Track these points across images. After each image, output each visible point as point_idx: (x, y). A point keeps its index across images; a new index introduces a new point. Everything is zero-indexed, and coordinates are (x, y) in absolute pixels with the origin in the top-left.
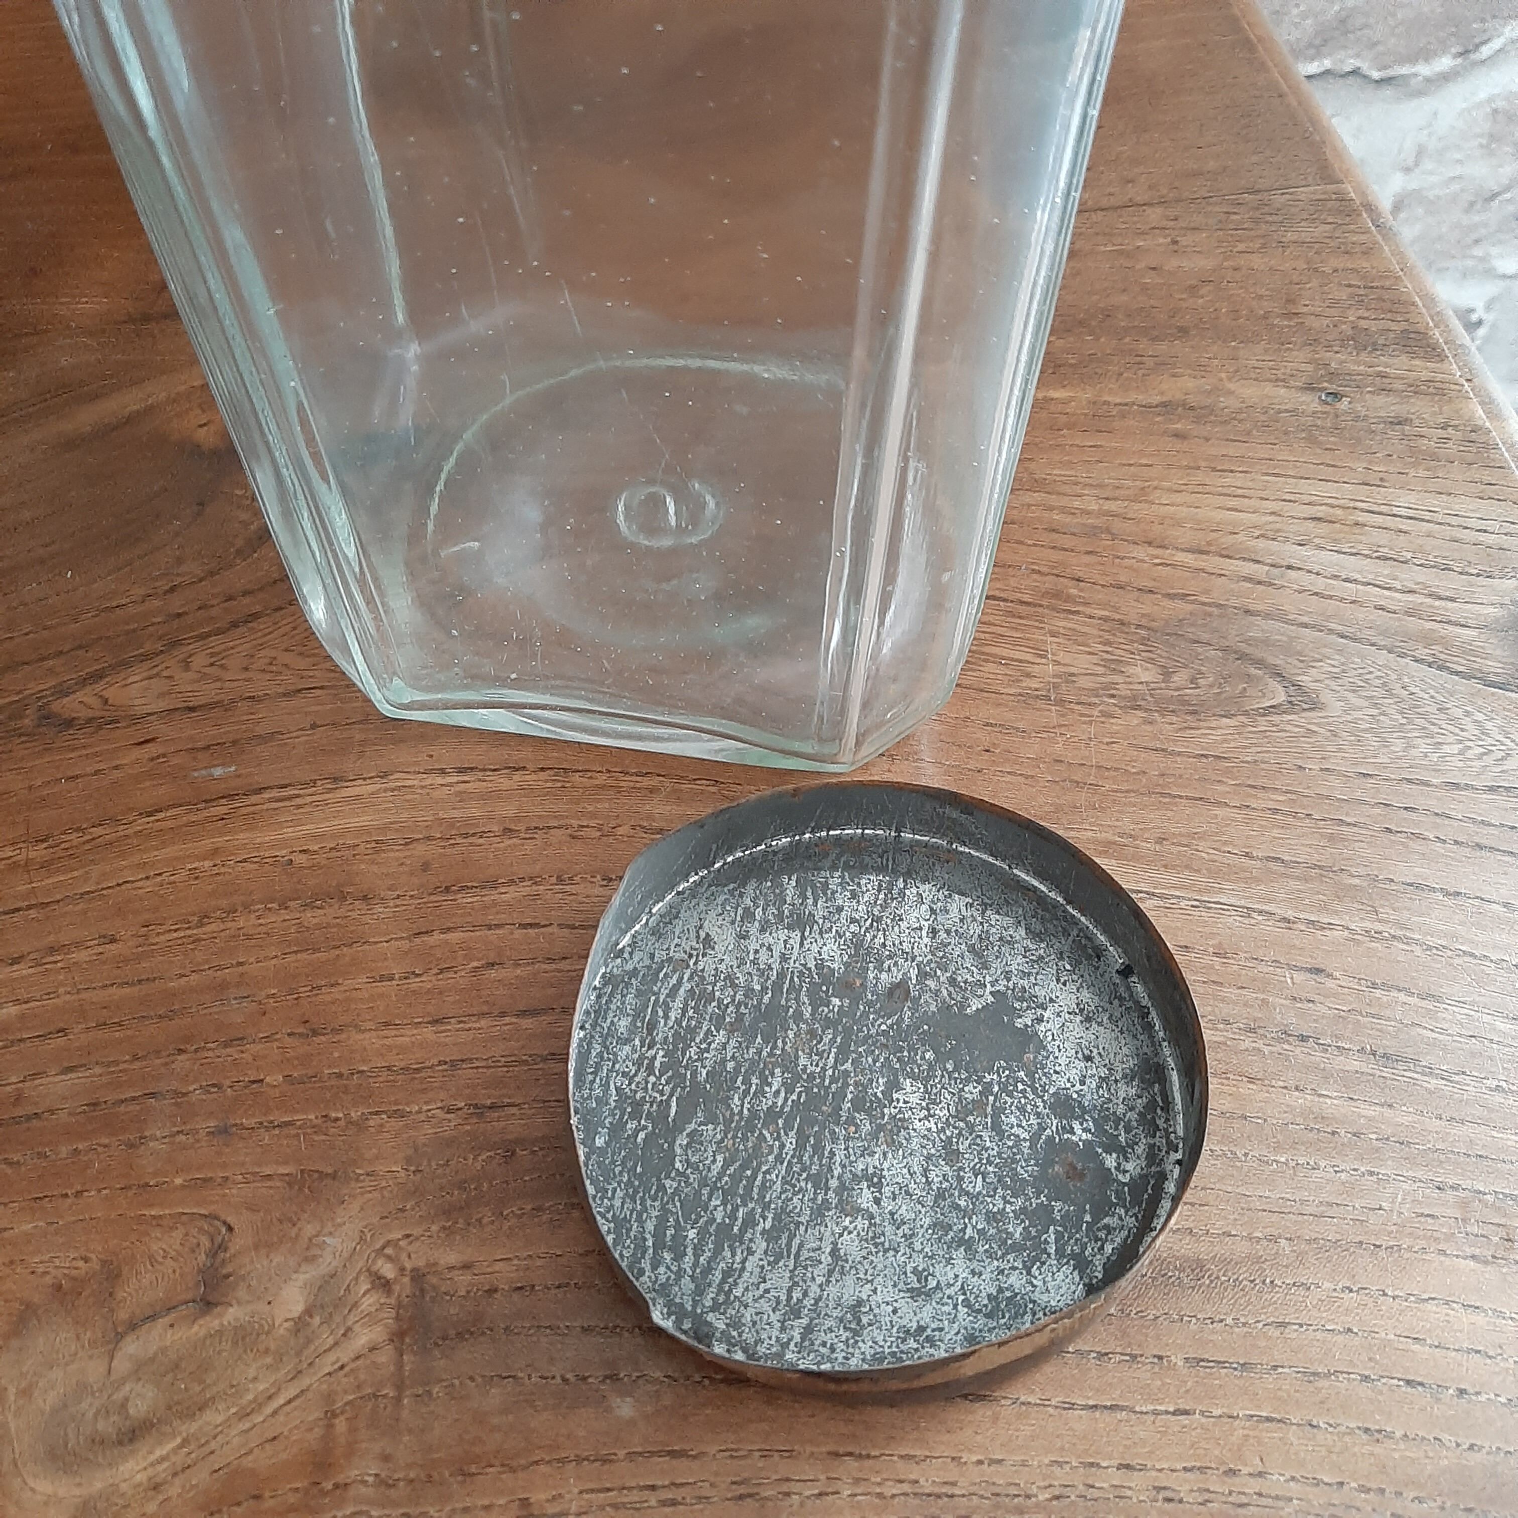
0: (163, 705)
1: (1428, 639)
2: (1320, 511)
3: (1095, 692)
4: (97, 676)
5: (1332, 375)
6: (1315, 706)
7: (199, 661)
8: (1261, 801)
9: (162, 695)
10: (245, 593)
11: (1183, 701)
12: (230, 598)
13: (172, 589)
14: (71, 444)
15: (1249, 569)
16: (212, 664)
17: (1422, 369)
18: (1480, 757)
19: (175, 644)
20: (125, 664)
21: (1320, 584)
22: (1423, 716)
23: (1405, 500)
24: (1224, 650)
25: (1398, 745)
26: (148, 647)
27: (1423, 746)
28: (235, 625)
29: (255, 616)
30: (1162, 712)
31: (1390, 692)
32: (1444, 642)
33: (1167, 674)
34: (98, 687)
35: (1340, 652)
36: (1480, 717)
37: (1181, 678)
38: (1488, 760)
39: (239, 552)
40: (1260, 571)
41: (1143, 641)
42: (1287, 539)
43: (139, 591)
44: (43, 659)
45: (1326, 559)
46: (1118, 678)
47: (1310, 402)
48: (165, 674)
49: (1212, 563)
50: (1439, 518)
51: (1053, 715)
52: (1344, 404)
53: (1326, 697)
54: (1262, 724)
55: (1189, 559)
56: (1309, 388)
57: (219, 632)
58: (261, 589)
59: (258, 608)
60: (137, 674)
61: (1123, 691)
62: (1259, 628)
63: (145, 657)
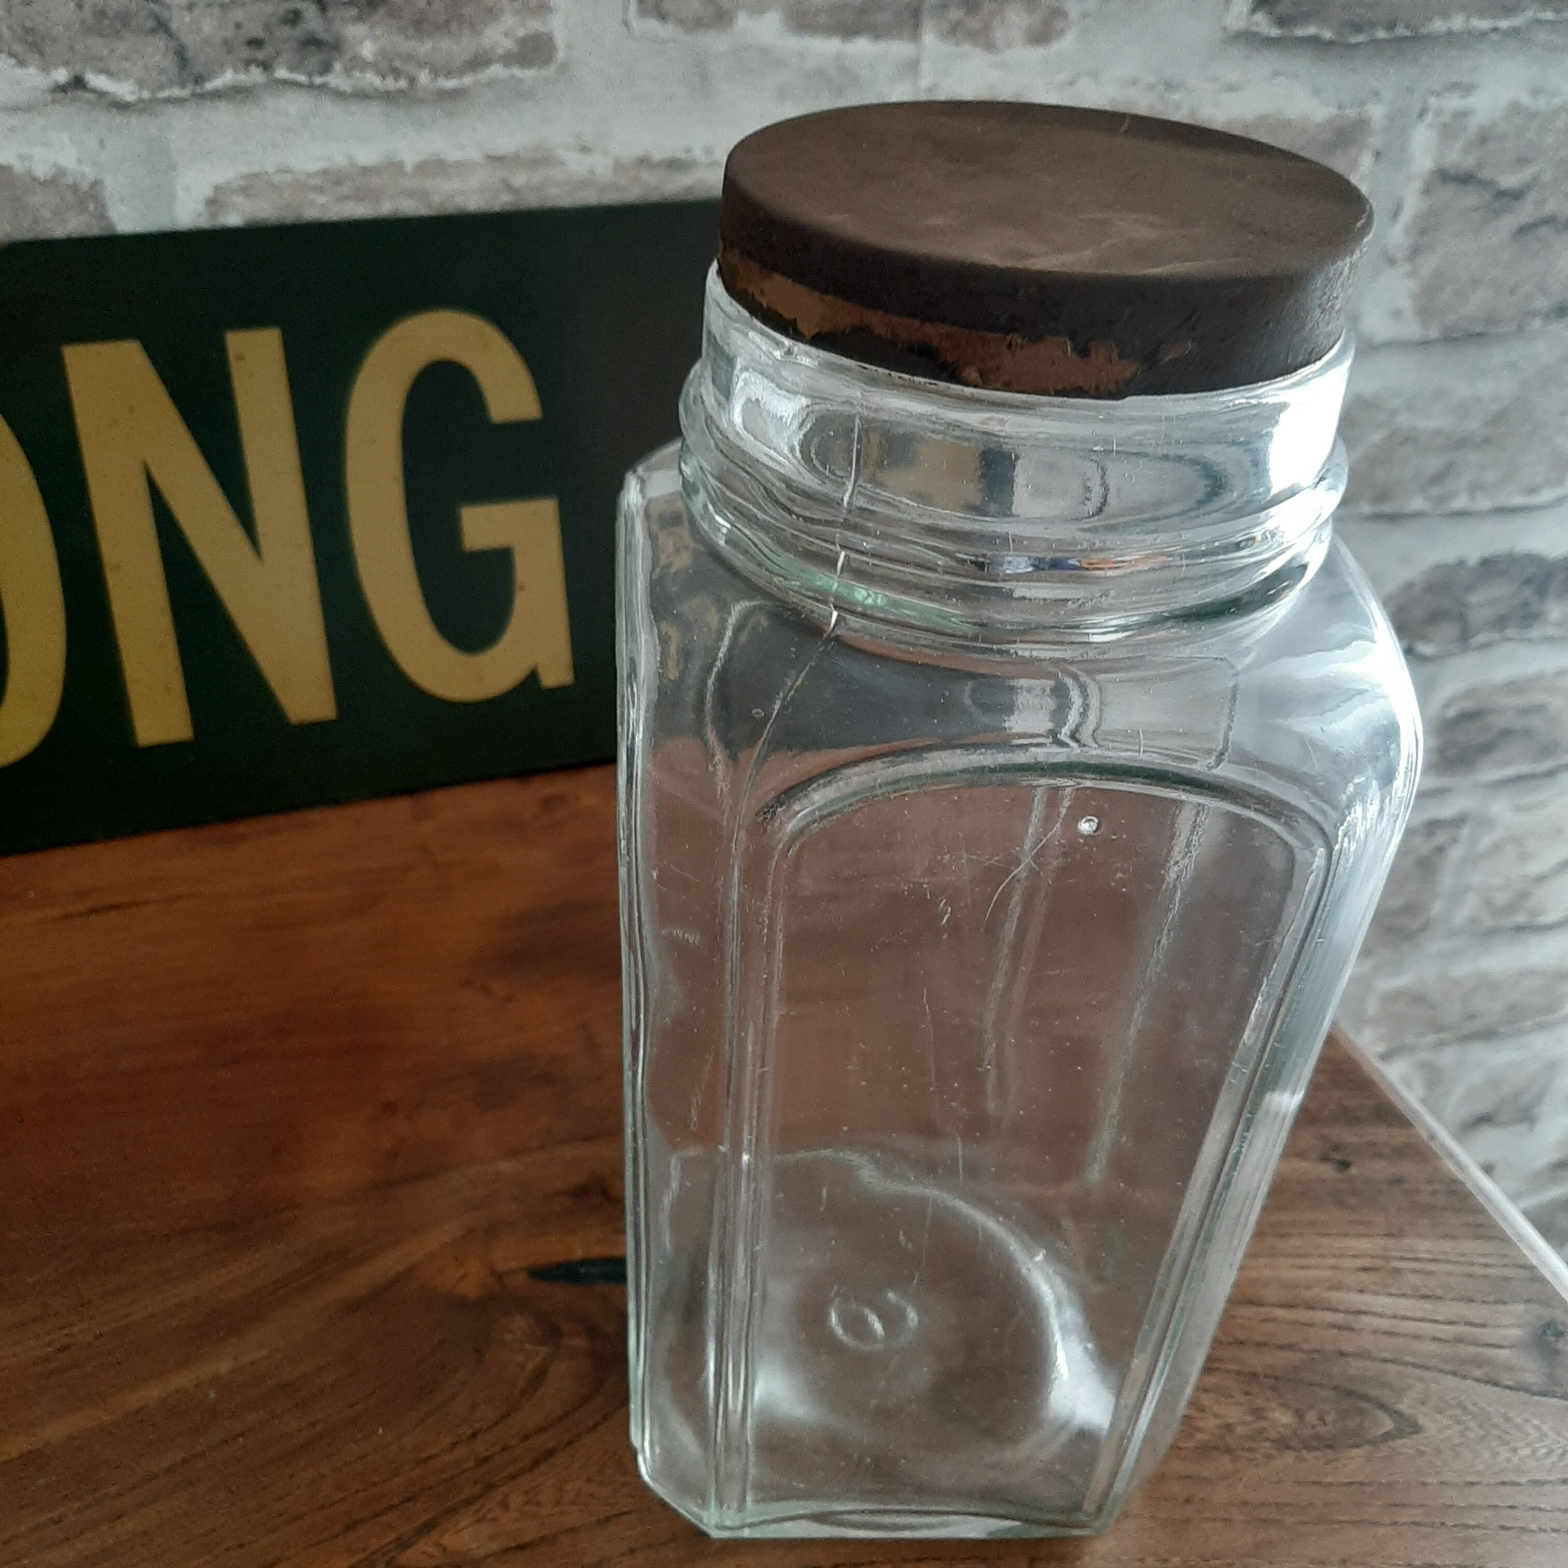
0: (494, 1547)
1: (1478, 1362)
2: (1367, 1262)
3: (1252, 1438)
4: (429, 1527)
5: (1337, 1147)
6: (1416, 1429)
7: (516, 1500)
8: (1404, 1516)
9: (492, 1538)
10: (541, 1430)
11: (1318, 1437)
12: (526, 1437)
13: (474, 1435)
14: (351, 1307)
15: (1329, 1317)
16: (527, 1503)
17: (1397, 1136)
18: (1548, 1454)
19: (489, 1488)
20: (452, 1511)
21: (1385, 1324)
22: (1496, 1426)
23: (1424, 1246)
24: (1335, 1388)
25: (1486, 1454)
26: (468, 1492)
27: (1504, 1453)
28: (536, 1463)
29: (551, 1453)
30: (1309, 1448)
31: (1464, 1409)
32: (1489, 1362)
33: (1299, 1414)
34: (435, 1535)
35: (1421, 1380)
36: (1536, 1422)
37: (1311, 1417)
38: (1554, 1458)
39: (523, 1392)
40: (1339, 1318)
41: (1274, 1389)
42: (1349, 1290)
43: (446, 1441)
44: (378, 1515)
45: (1382, 1302)
46: (1264, 1424)
47: (1327, 1171)
48: (489, 1516)
49: (1301, 1315)
50: (1451, 1257)
51: (1225, 1463)
52: (1354, 1171)
53: (1422, 1421)
54: (1384, 1450)
55: (1280, 1313)
56: (1325, 1159)
57: (523, 1471)
58: (551, 1426)
59: (551, 1445)
60: (465, 1520)
61: (1272, 1434)
62: (1355, 1367)
63: (469, 1502)
